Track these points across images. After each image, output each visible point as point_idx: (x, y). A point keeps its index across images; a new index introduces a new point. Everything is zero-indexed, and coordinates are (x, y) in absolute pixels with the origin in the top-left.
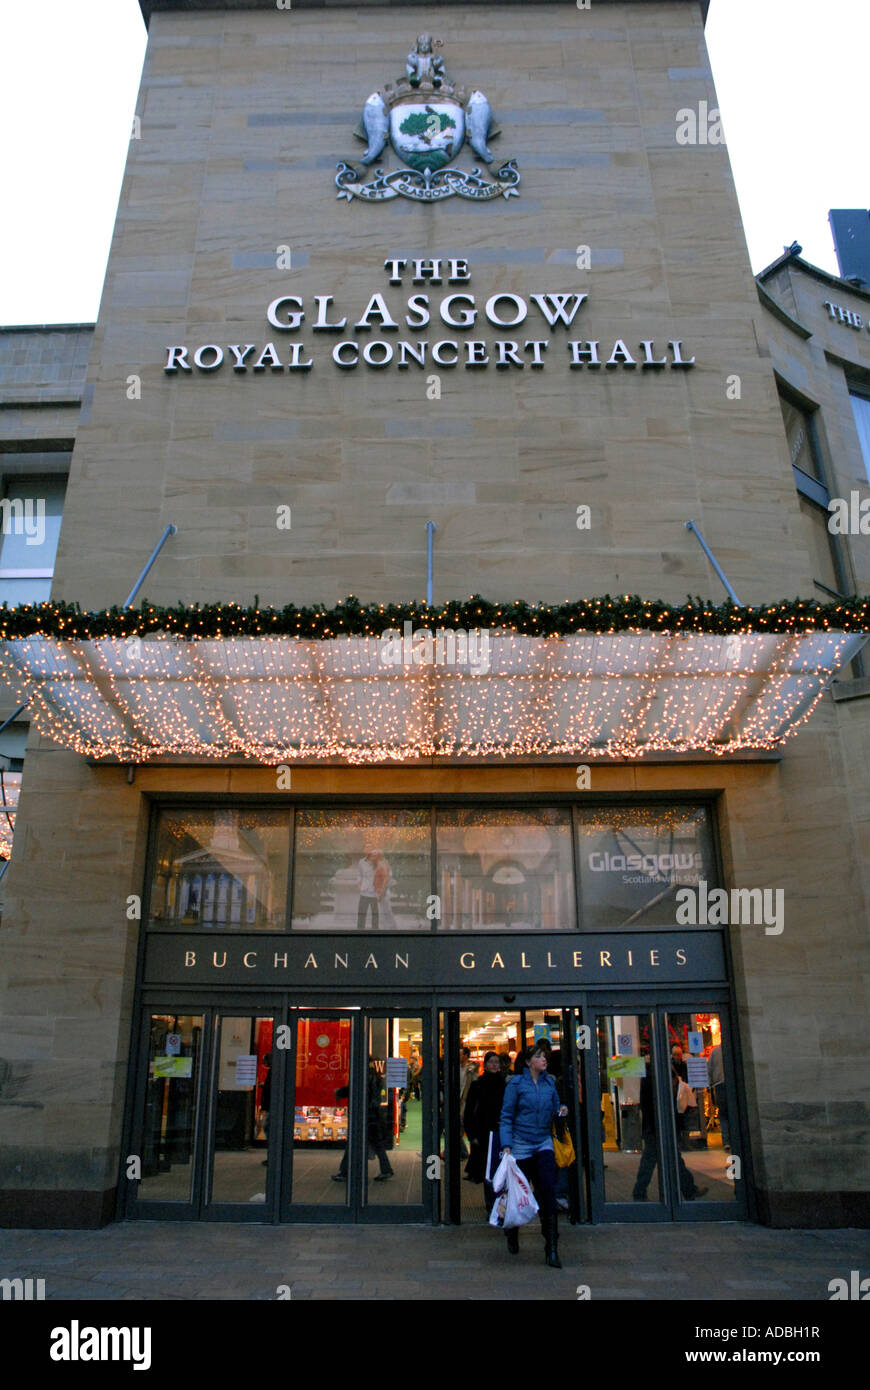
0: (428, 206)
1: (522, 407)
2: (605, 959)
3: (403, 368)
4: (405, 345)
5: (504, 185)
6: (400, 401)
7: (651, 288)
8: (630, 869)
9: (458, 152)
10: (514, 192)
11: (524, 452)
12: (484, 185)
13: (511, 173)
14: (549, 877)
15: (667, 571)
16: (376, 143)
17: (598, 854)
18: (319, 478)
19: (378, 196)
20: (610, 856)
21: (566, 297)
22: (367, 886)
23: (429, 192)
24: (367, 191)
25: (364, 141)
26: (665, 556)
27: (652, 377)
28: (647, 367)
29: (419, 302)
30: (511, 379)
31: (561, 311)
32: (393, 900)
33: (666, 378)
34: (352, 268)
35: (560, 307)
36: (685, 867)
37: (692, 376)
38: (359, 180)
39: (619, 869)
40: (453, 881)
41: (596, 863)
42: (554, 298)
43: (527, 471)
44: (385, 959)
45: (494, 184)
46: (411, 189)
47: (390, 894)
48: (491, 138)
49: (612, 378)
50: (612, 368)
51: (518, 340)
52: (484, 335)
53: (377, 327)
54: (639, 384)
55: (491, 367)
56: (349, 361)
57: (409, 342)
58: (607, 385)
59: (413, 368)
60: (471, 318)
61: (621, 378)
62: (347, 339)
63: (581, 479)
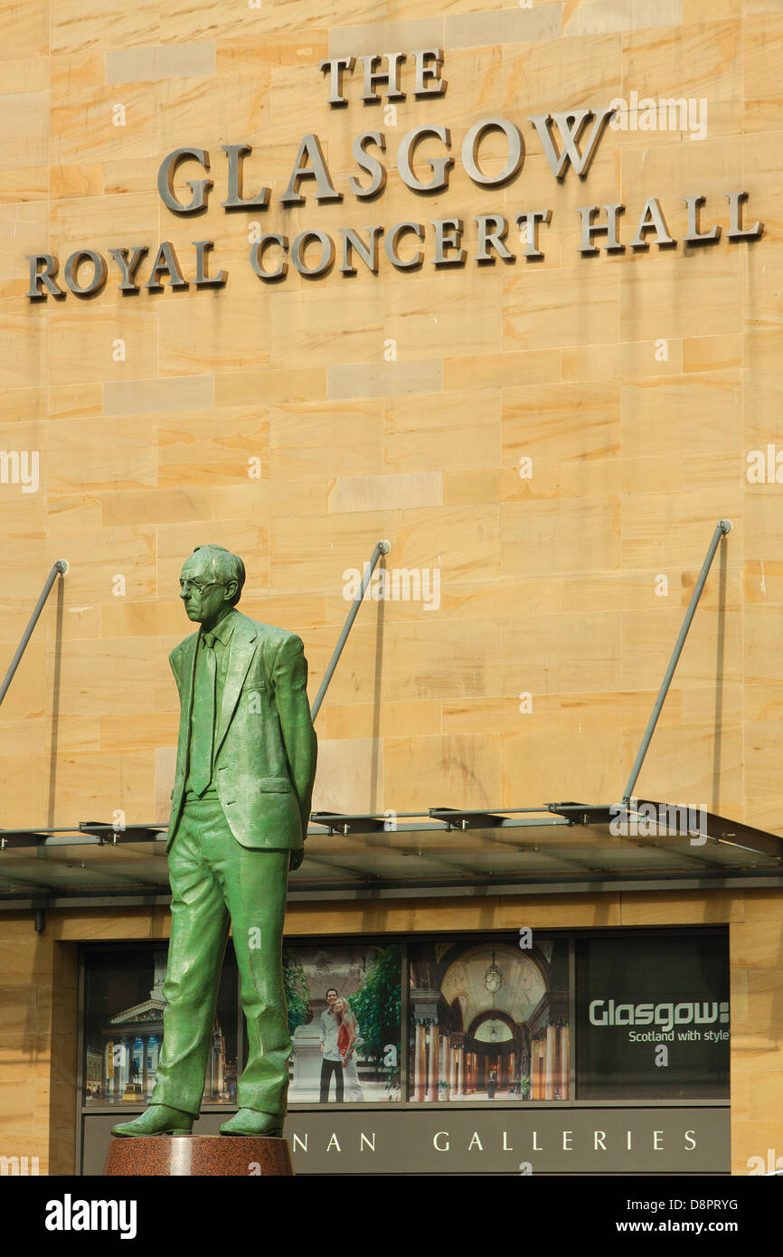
1: (509, 331)
2: (599, 1142)
3: (348, 273)
6: (346, 333)
8: (639, 1022)
11: (509, 413)
14: (541, 1036)
17: (600, 1003)
20: (616, 1006)
21: (579, 117)
22: (330, 1049)
27: (700, 254)
28: (691, 244)
29: (368, 141)
30: (496, 279)
31: (569, 146)
32: (359, 1064)
33: (720, 257)
34: (274, 74)
35: (565, 135)
36: (706, 1020)
37: (763, 252)
39: (624, 1022)
40: (430, 1039)
41: (599, 1016)
42: (560, 118)
43: (512, 446)
44: (349, 1141)
47: (357, 1057)
49: (644, 264)
50: (640, 249)
51: (505, 203)
52: (464, 202)
53: (309, 191)
54: (680, 276)
55: (471, 263)
56: (272, 268)
57: (361, 219)
58: (632, 280)
59: (364, 274)
60: (440, 169)
61: (657, 265)
62: (272, 223)
63: (584, 456)
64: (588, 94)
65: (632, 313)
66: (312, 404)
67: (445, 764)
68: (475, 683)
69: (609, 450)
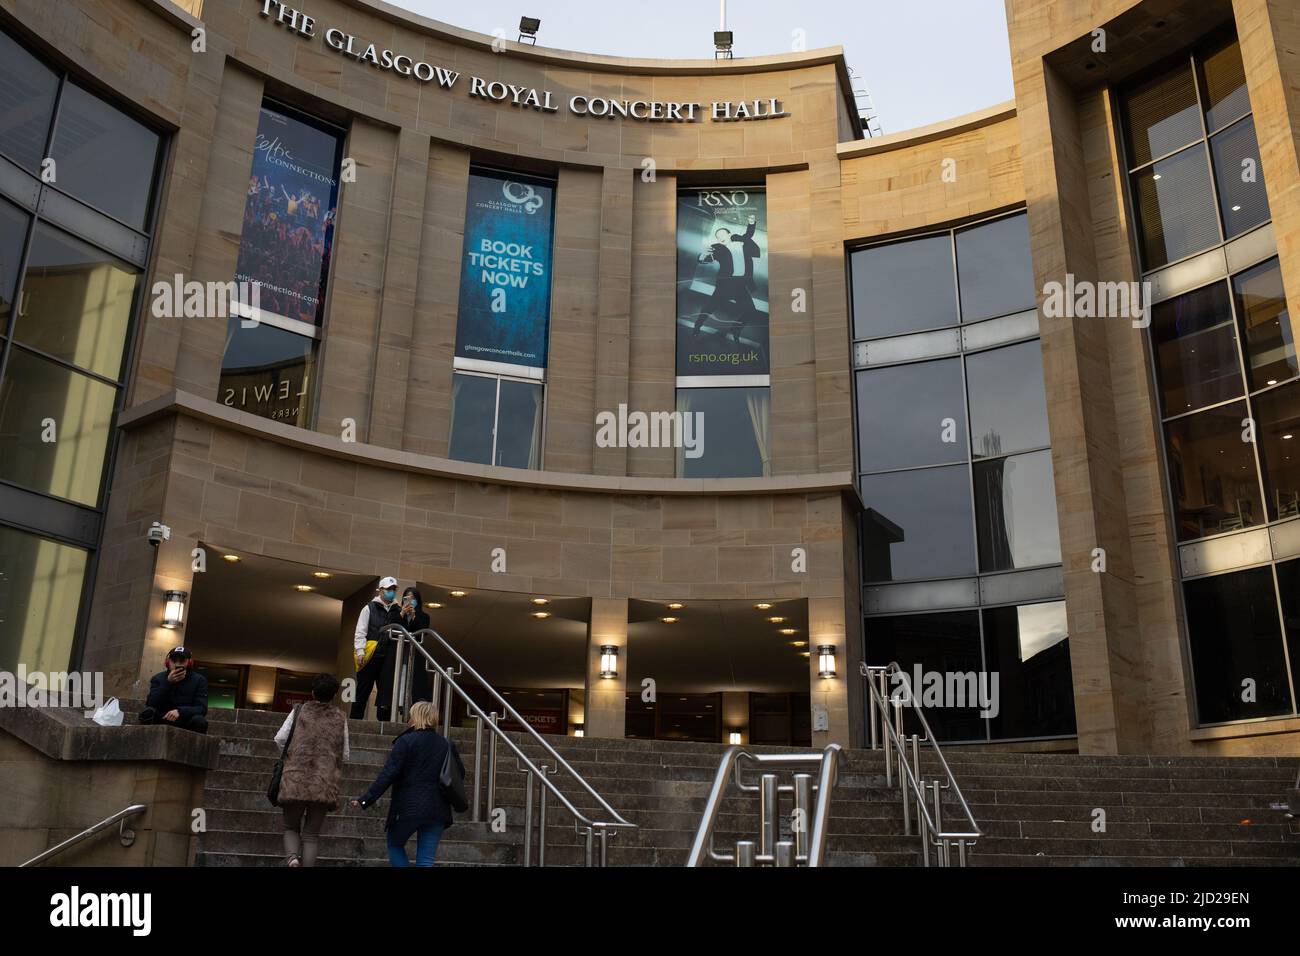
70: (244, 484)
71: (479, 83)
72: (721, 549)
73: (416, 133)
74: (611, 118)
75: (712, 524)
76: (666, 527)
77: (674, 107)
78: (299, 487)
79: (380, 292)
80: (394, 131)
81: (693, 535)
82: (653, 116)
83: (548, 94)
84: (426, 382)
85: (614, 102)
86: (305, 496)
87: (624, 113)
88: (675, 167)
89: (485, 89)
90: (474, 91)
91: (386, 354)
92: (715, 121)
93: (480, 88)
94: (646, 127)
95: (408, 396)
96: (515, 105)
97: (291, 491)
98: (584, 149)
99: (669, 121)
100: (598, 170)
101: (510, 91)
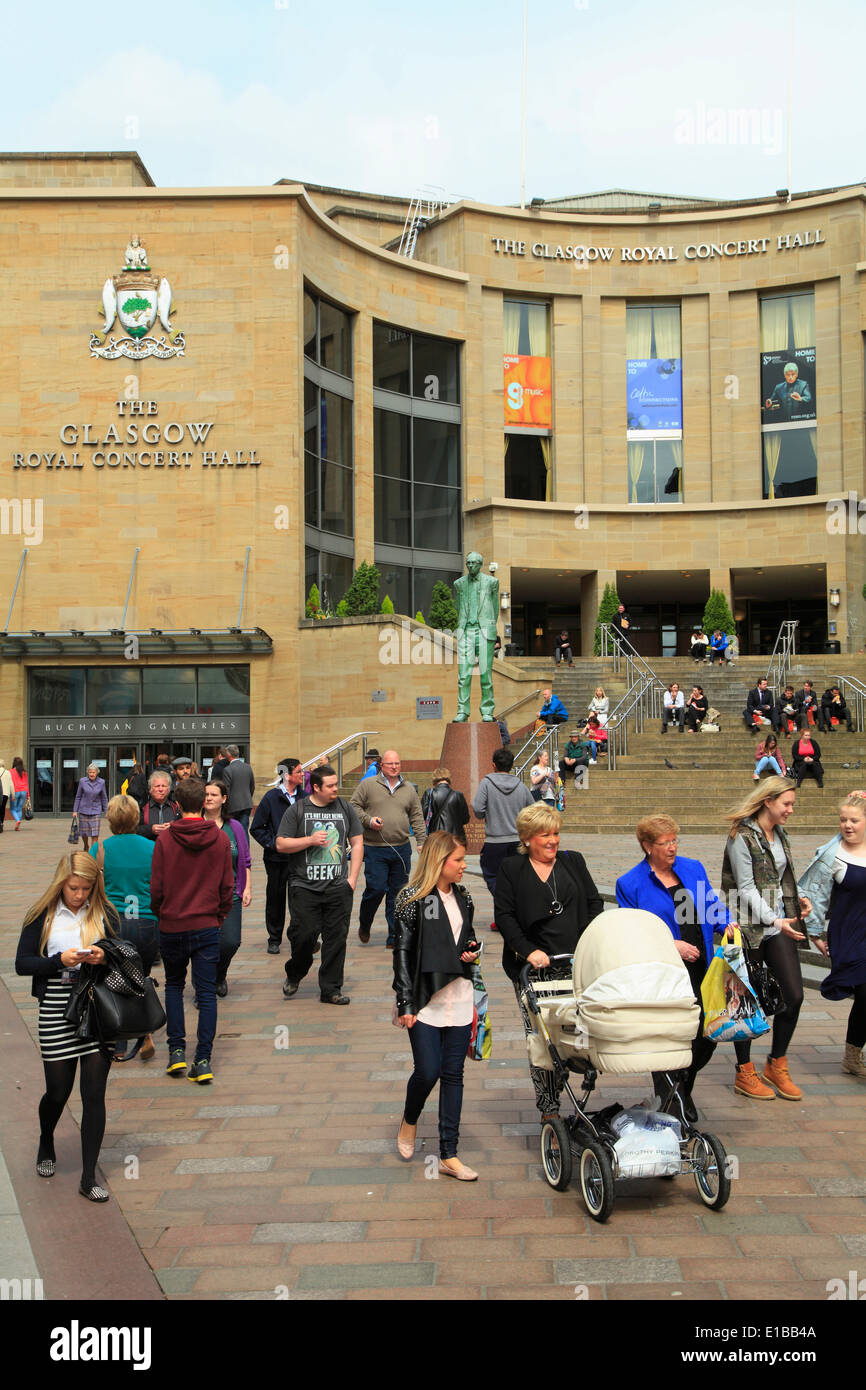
0: (138, 362)
1: (179, 487)
3: (126, 467)
4: (126, 454)
5: (177, 349)
6: (124, 484)
7: (245, 416)
9: (154, 323)
10: (182, 353)
11: (179, 512)
12: (167, 349)
13: (181, 341)
15: (237, 569)
16: (110, 319)
18: (88, 525)
19: (112, 357)
21: (203, 425)
23: (140, 354)
24: (106, 353)
25: (103, 316)
26: (237, 563)
27: (241, 470)
28: (239, 466)
29: (133, 427)
30: (175, 471)
31: (200, 434)
33: (247, 470)
34: (100, 404)
35: (199, 430)
37: (261, 469)
38: (101, 345)
42: (197, 425)
43: (180, 521)
44: (122, 726)
45: (172, 349)
46: (129, 351)
48: (171, 314)
49: (222, 471)
50: (222, 466)
51: (179, 451)
52: (163, 448)
53: (113, 443)
54: (234, 474)
55: (166, 466)
56: (100, 462)
57: (128, 452)
58: (219, 474)
59: (130, 467)
60: (157, 438)
61: (226, 471)
62: (99, 450)
63: (204, 525)
64: (203, 419)
65: (219, 484)
66: (113, 505)
67: (158, 615)
68: (168, 591)
69: (212, 524)
70: (528, 535)
71: (627, 251)
72: (779, 538)
73: (591, 295)
74: (712, 258)
75: (774, 524)
76: (749, 527)
77: (753, 243)
78: (552, 531)
79: (583, 402)
80: (579, 297)
81: (764, 531)
82: (740, 252)
83: (671, 249)
84: (612, 451)
85: (713, 246)
86: (556, 535)
87: (720, 253)
88: (755, 287)
89: (630, 255)
90: (624, 259)
91: (589, 440)
92: (780, 250)
93: (627, 255)
94: (735, 260)
95: (603, 461)
96: (650, 261)
97: (550, 534)
98: (696, 282)
99: (750, 254)
100: (707, 295)
101: (647, 254)
